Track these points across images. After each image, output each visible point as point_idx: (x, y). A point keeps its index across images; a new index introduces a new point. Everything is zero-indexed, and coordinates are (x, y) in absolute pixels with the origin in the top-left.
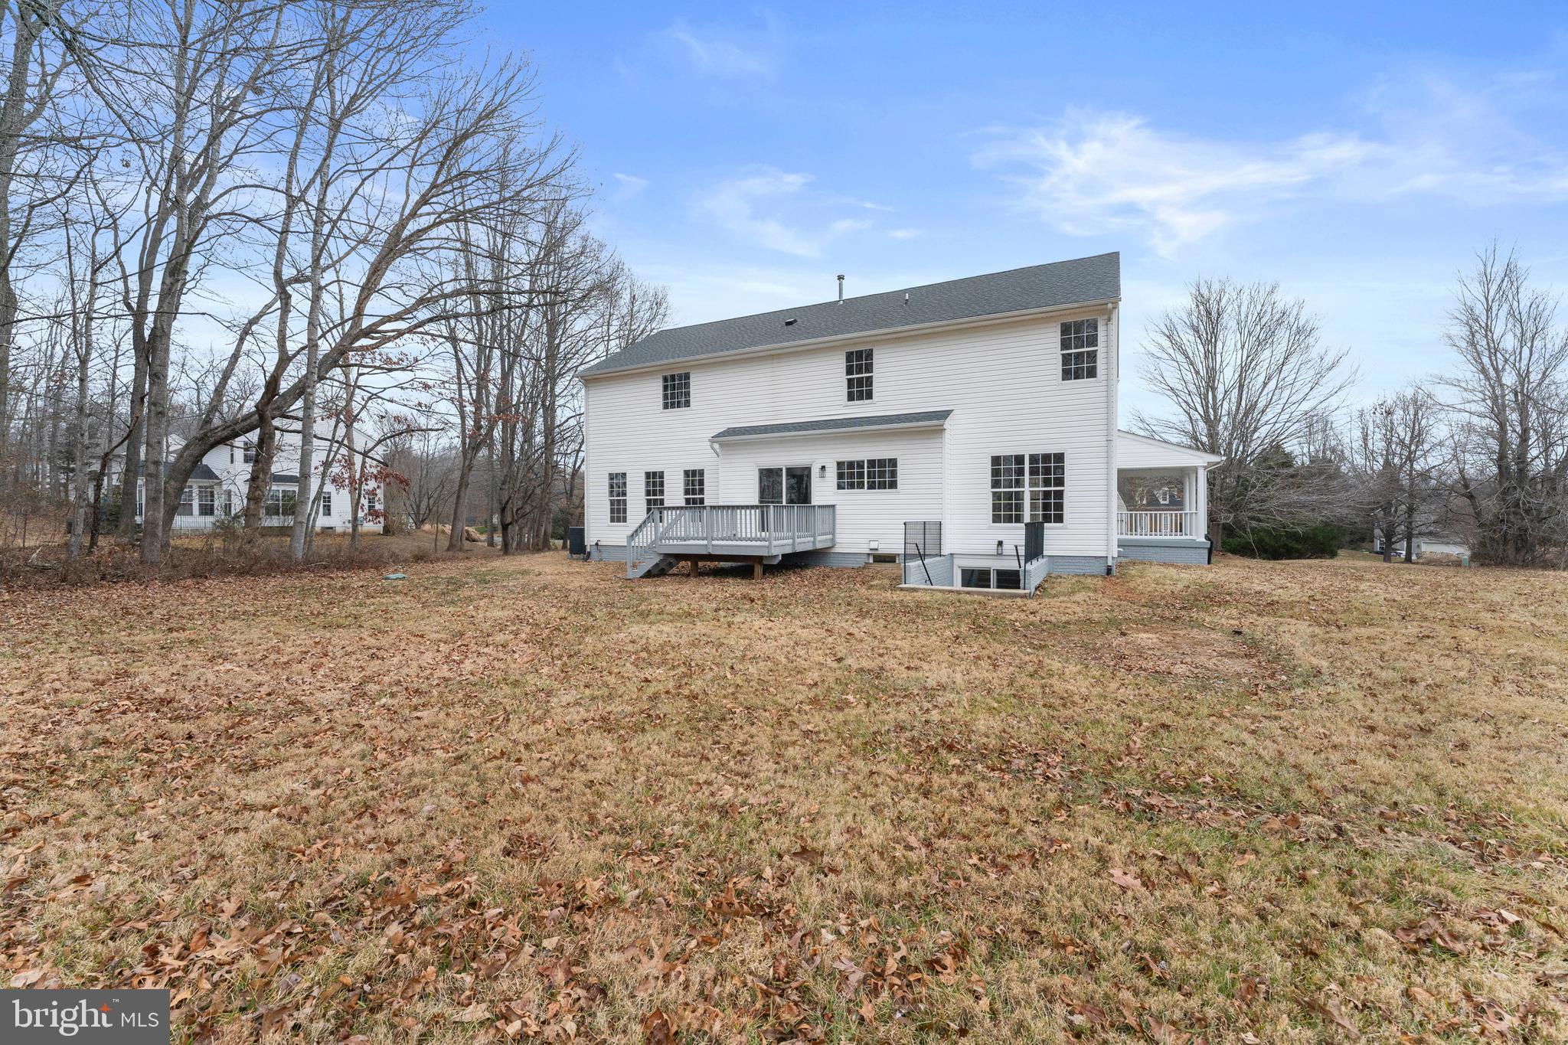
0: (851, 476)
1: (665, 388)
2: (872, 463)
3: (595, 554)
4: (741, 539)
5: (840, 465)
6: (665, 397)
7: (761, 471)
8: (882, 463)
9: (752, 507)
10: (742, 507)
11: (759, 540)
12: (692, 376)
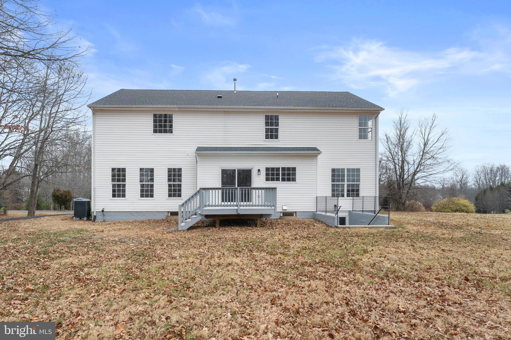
0: (273, 174)
1: (155, 121)
2: (283, 169)
3: (100, 218)
4: (212, 206)
5: (267, 169)
6: (155, 126)
7: (223, 171)
8: (289, 169)
9: (217, 189)
10: (211, 189)
11: (221, 206)
12: (174, 117)
